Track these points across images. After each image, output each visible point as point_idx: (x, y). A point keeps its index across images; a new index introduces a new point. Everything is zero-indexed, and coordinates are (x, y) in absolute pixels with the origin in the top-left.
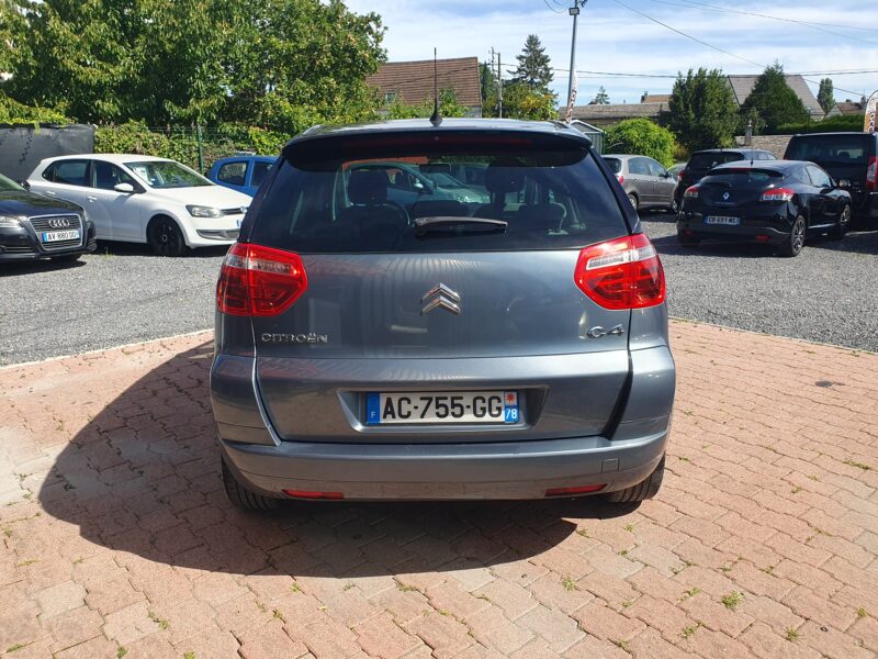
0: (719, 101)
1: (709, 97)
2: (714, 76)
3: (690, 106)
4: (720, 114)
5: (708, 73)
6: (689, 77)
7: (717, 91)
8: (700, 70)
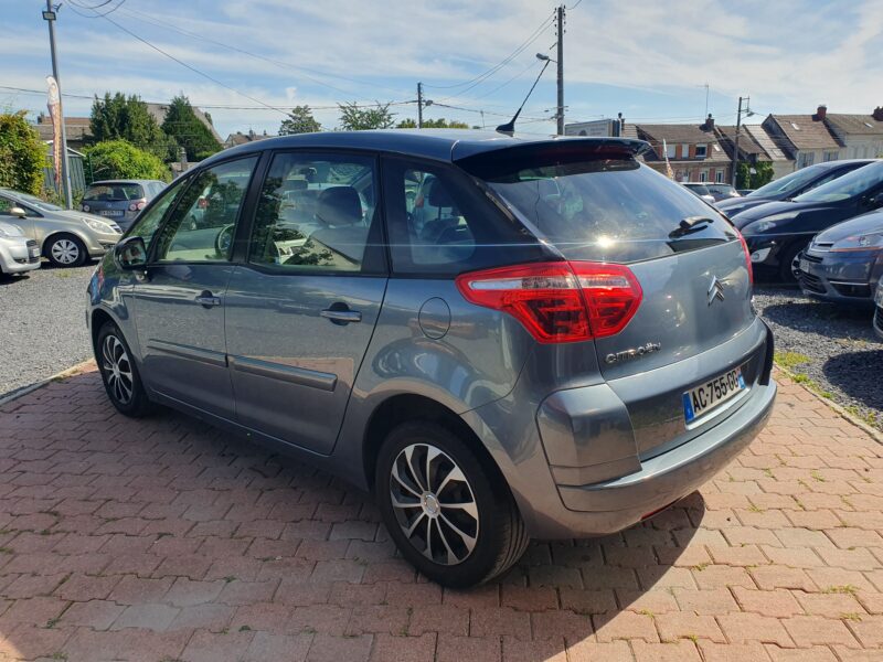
0: (145, 128)
1: (135, 123)
2: (133, 101)
3: (117, 131)
4: (149, 140)
5: (126, 99)
6: (107, 100)
7: (141, 117)
8: (118, 95)
